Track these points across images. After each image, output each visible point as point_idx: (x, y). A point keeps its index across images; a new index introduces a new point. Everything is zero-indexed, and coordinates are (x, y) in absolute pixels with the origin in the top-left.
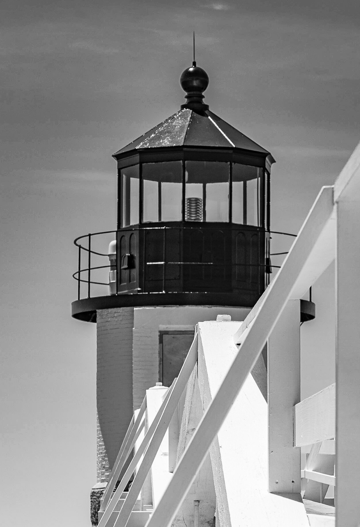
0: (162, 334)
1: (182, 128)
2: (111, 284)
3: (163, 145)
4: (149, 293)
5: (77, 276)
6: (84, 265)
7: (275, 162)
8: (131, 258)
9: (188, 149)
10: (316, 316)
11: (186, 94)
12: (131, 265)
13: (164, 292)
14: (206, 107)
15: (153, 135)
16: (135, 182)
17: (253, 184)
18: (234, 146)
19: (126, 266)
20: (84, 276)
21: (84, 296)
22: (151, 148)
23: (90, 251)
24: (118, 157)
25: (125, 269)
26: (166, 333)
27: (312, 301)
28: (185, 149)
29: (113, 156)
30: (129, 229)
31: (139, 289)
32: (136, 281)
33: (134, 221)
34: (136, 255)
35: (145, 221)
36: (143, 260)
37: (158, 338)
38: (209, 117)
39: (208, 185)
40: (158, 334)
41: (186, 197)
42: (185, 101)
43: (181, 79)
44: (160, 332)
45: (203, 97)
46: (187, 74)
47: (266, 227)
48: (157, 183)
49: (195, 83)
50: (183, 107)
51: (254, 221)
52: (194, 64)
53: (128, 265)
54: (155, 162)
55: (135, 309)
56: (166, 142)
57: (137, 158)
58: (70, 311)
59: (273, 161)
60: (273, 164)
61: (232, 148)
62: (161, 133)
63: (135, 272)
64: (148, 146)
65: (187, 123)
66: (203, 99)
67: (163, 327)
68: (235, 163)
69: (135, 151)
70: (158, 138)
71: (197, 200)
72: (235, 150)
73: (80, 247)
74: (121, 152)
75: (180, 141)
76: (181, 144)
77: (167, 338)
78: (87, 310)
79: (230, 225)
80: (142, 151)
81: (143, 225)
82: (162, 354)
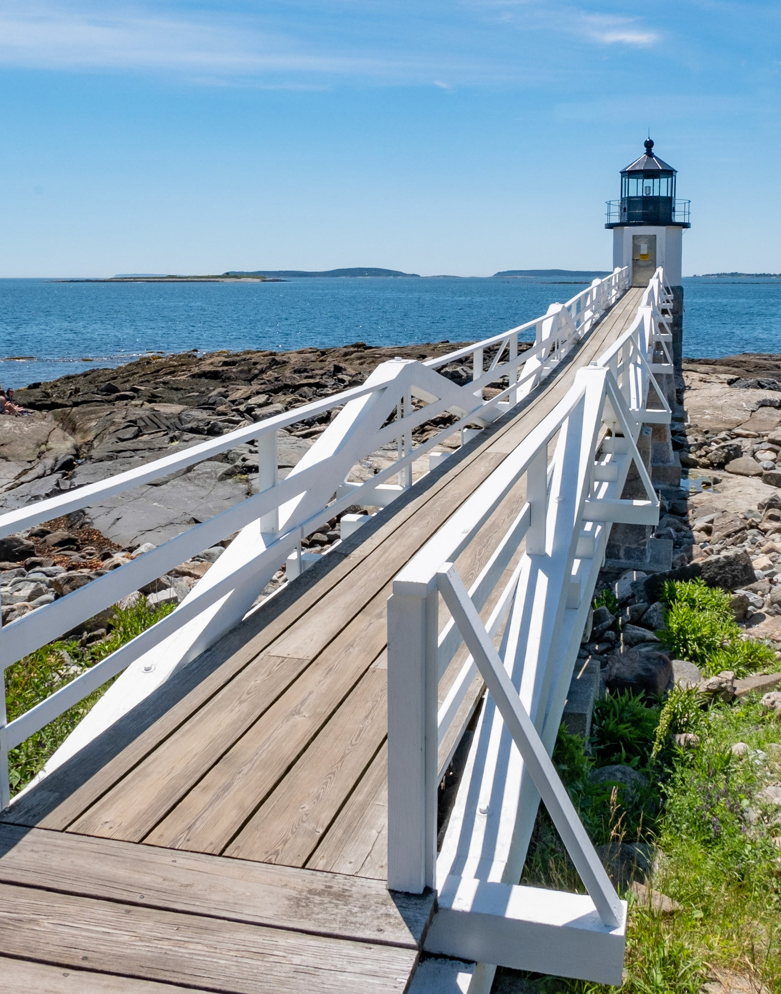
0: (634, 236)
1: (644, 162)
2: (619, 216)
5: (607, 215)
6: (609, 212)
7: (678, 172)
8: (625, 208)
9: (646, 170)
10: (691, 227)
11: (646, 149)
12: (625, 210)
13: (634, 221)
14: (653, 153)
16: (627, 180)
17: (670, 179)
18: (662, 168)
19: (623, 211)
20: (609, 215)
21: (609, 222)
22: (633, 170)
24: (622, 173)
26: (636, 235)
27: (690, 222)
29: (620, 172)
30: (625, 198)
31: (628, 219)
32: (626, 217)
33: (627, 196)
34: (627, 207)
36: (629, 210)
37: (632, 238)
38: (654, 157)
39: (654, 180)
40: (632, 235)
41: (645, 186)
42: (646, 152)
43: (645, 144)
45: (652, 150)
46: (647, 141)
47: (674, 196)
48: (636, 180)
50: (645, 154)
51: (669, 195)
52: (649, 138)
54: (634, 175)
55: (626, 227)
56: (637, 168)
57: (627, 173)
58: (604, 226)
59: (676, 172)
62: (636, 164)
63: (626, 213)
64: (631, 169)
65: (646, 160)
67: (635, 233)
68: (662, 174)
69: (627, 171)
70: (634, 166)
71: (650, 187)
72: (663, 170)
73: (608, 204)
74: (623, 171)
75: (642, 167)
76: (643, 169)
77: (634, 237)
78: (610, 226)
79: (659, 196)
80: (629, 172)
81: (629, 197)
82: (633, 242)
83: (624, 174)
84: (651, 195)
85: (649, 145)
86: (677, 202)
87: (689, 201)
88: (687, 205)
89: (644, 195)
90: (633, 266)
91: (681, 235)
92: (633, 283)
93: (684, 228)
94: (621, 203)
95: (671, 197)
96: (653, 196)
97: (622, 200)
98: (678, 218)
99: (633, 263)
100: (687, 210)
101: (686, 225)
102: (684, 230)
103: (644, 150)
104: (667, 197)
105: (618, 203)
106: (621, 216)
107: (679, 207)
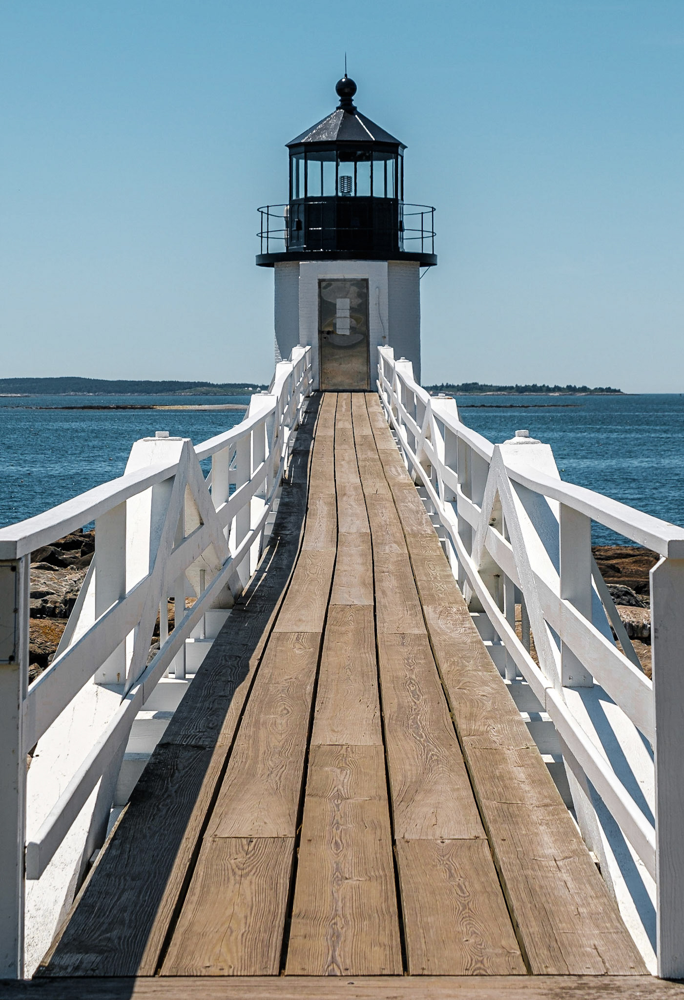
0: (320, 281)
1: (336, 125)
2: (285, 239)
3: (322, 139)
4: (312, 251)
5: (260, 235)
6: (265, 230)
7: (406, 147)
8: (299, 223)
9: (340, 143)
10: (438, 263)
11: (340, 98)
12: (299, 227)
13: (321, 250)
14: (355, 108)
15: (314, 131)
16: (302, 162)
17: (390, 163)
18: (374, 139)
19: (295, 228)
20: (265, 235)
21: (265, 252)
22: (313, 142)
23: (268, 214)
24: (290, 146)
25: (295, 230)
26: (324, 280)
27: (435, 253)
28: (337, 143)
29: (286, 146)
30: (298, 200)
31: (305, 246)
32: (302, 240)
33: (302, 195)
34: (302, 220)
35: (309, 195)
36: (308, 225)
37: (317, 284)
38: (356, 116)
39: (358, 163)
40: (317, 281)
41: (339, 176)
42: (339, 104)
43: (336, 87)
44: (319, 280)
45: (353, 100)
46: (340, 82)
47: (399, 198)
48: (320, 162)
49: (346, 90)
50: (338, 108)
51: (390, 195)
52: (346, 75)
53: (297, 227)
54: (316, 152)
55: (300, 263)
56: (324, 137)
57: (303, 149)
58: (254, 261)
59: (404, 147)
60: (405, 150)
61: (373, 141)
62: (321, 129)
63: (302, 232)
64: (310, 140)
65: (340, 122)
66: (353, 102)
67: (321, 277)
68: (375, 152)
69: (300, 144)
70: (318, 133)
71: (349, 178)
72: (376, 143)
73: (262, 212)
74: (293, 143)
75: (334, 136)
76: (335, 139)
77: (323, 284)
78: (267, 260)
79: (371, 199)
80: (306, 144)
81: (307, 199)
82: (320, 296)
83: (295, 150)
84: (352, 194)
85: (346, 89)
86: (406, 209)
87: (433, 209)
88: (428, 217)
89: (340, 194)
90: (321, 347)
91: (417, 279)
92: (321, 383)
93: (422, 265)
94: (291, 211)
95: (395, 200)
96: (355, 198)
97: (292, 203)
98: (409, 244)
99: (320, 339)
100: (427, 227)
101: (427, 260)
102: (422, 270)
103: (337, 100)
104: (386, 199)
105: (284, 211)
106: (290, 240)
107: (410, 220)
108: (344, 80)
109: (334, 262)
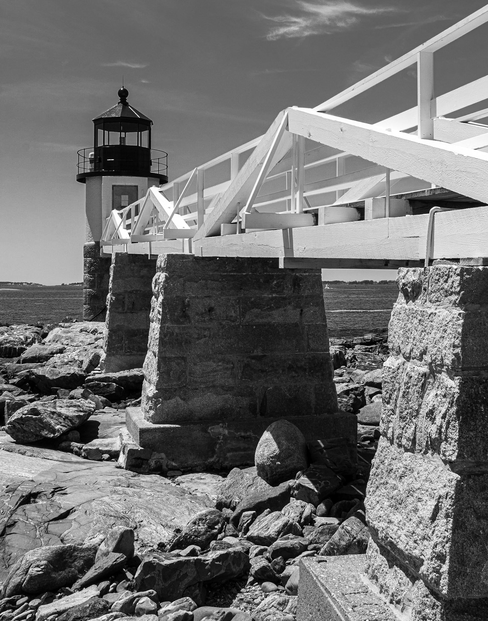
1: (119, 111)
3: (113, 117)
4: (108, 171)
7: (153, 124)
8: (100, 159)
9: (123, 118)
11: (120, 98)
13: (114, 171)
14: (128, 103)
16: (101, 131)
21: (81, 172)
29: (92, 121)
30: (99, 148)
31: (103, 170)
32: (102, 167)
33: (101, 144)
37: (112, 188)
38: (129, 107)
42: (120, 101)
43: (118, 93)
44: (113, 185)
47: (150, 148)
51: (146, 146)
53: (99, 162)
54: (109, 123)
55: (103, 177)
58: (75, 178)
61: (139, 119)
64: (107, 117)
65: (121, 109)
66: (126, 100)
68: (140, 124)
70: (111, 114)
74: (95, 119)
76: (120, 116)
80: (104, 120)
83: (98, 122)
85: (123, 94)
87: (167, 154)
97: (96, 149)
108: (122, 89)
109: (121, 177)
